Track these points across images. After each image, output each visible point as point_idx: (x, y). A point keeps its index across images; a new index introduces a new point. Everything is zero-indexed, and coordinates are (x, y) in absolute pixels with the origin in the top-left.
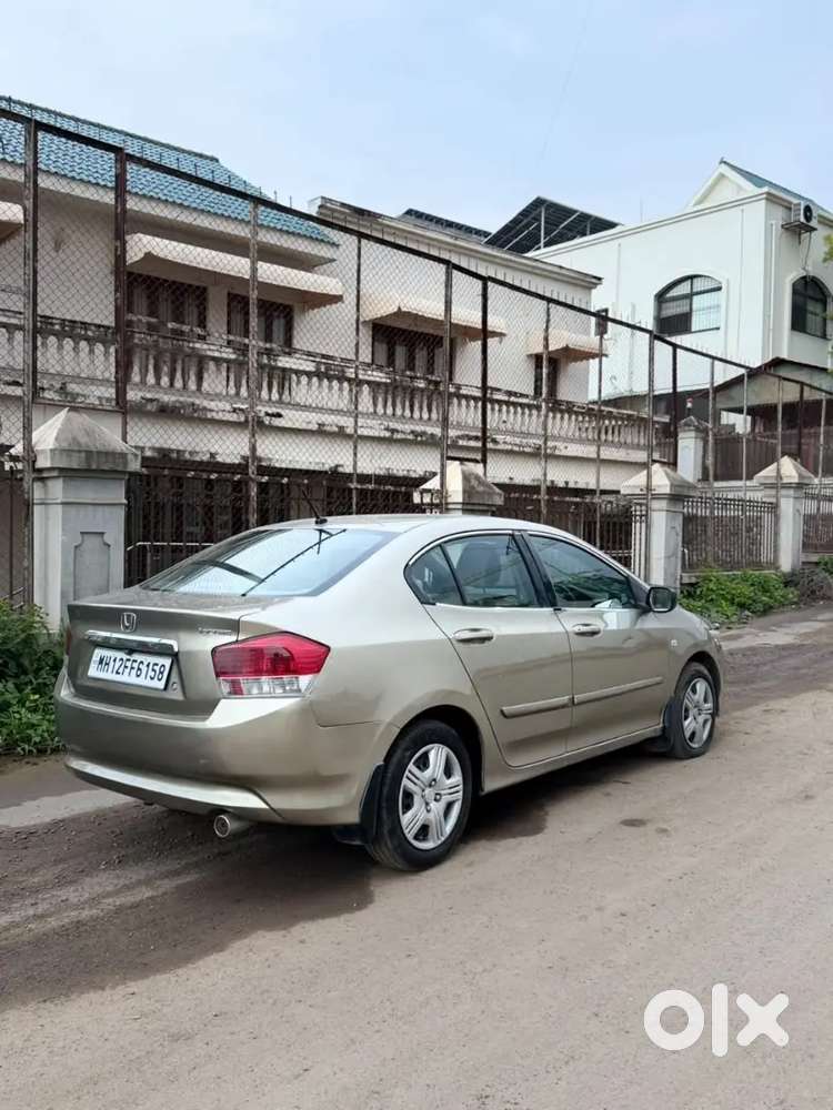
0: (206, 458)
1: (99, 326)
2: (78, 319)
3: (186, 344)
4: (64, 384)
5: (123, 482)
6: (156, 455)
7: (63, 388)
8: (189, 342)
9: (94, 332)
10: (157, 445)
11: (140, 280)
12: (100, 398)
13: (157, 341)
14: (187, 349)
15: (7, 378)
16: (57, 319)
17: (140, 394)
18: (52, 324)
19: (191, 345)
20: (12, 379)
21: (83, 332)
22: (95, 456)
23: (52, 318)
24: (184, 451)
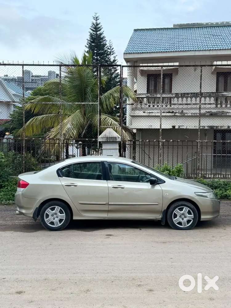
0: (226, 128)
1: (192, 93)
2: (185, 92)
3: (220, 94)
4: (183, 111)
5: (118, 144)
6: (209, 128)
7: (182, 112)
8: (221, 93)
9: (190, 95)
10: (210, 125)
11: (220, 74)
12: (192, 113)
13: (210, 94)
14: (220, 95)
15: (167, 111)
16: (180, 93)
17: (205, 111)
18: (179, 95)
19: (222, 94)
20: (168, 111)
21: (187, 96)
22: (109, 138)
23: (178, 93)
24: (219, 126)
